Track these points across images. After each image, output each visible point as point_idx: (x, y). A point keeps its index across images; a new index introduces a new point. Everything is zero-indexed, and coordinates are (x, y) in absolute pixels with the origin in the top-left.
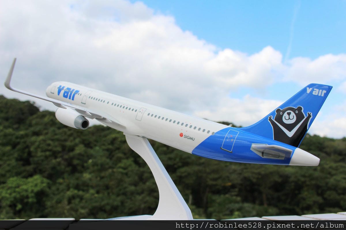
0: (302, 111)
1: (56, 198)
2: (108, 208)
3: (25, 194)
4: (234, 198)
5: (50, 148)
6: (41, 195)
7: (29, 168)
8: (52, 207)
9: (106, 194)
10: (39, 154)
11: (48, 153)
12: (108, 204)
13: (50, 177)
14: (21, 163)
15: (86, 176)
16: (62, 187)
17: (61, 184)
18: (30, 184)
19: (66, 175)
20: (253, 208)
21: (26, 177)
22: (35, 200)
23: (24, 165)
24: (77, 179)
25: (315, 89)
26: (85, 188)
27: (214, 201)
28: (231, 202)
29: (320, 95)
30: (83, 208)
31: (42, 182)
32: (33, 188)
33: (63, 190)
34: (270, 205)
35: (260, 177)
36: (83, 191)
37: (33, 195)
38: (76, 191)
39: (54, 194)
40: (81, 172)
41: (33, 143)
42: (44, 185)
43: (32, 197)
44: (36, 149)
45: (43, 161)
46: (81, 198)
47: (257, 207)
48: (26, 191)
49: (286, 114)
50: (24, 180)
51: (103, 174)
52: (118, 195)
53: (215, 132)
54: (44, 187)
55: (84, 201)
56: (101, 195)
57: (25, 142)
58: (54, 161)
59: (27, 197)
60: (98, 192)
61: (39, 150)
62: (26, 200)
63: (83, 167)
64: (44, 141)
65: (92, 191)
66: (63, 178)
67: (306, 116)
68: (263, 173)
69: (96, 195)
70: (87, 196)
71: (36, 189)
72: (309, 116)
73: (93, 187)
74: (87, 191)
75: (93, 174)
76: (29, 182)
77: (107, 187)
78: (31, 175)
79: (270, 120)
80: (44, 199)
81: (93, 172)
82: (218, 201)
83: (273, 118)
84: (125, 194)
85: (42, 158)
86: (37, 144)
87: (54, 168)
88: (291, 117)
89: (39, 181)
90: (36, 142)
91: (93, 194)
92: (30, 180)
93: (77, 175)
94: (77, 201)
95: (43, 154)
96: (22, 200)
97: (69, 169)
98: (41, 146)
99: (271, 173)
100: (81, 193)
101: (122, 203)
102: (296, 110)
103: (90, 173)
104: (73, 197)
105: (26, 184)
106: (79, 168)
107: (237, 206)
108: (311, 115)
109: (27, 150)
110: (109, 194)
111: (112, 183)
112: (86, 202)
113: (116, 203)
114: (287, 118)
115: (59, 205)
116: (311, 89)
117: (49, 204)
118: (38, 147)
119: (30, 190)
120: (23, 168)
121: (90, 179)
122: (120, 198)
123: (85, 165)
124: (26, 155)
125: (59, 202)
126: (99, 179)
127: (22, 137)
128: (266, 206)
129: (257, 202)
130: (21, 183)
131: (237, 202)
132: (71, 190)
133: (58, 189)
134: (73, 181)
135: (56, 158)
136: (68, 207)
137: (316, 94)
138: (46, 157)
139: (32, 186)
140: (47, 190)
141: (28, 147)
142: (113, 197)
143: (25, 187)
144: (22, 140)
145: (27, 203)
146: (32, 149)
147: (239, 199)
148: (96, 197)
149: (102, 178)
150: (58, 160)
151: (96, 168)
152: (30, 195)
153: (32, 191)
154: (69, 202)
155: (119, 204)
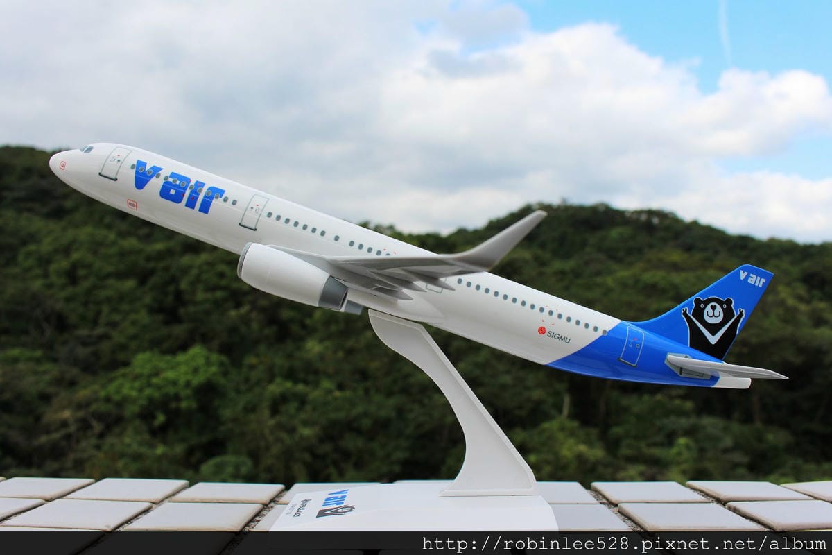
0: (732, 306)
1: (242, 401)
2: (366, 423)
3: (171, 390)
4: (677, 402)
5: (224, 282)
6: (208, 392)
7: (179, 330)
8: (235, 420)
9: (361, 392)
10: (200, 296)
11: (219, 294)
12: (365, 414)
13: (226, 349)
14: (160, 317)
15: (313, 347)
16: (254, 375)
17: (252, 367)
18: (183, 369)
19: (262, 348)
20: (726, 429)
21: (173, 352)
22: (194, 405)
23: (167, 323)
24: (290, 356)
25: (751, 275)
26: (311, 378)
27: (626, 410)
28: (668, 413)
29: (757, 284)
30: (306, 423)
31: (208, 363)
32: (190, 377)
33: (258, 383)
34: (769, 421)
35: (745, 350)
36: (306, 382)
37: (188, 392)
38: (289, 385)
39: (238, 392)
40: (301, 339)
41: (185, 271)
42: (214, 369)
43: (188, 398)
44: (194, 283)
45: (207, 313)
46: (302, 401)
47: (736, 427)
48: (174, 383)
49: (708, 308)
50: (168, 358)
51: (350, 343)
52: (390, 394)
53: (608, 330)
54: (214, 374)
55: (308, 408)
56: (348, 393)
57: (166, 269)
58: (233, 313)
59: (177, 398)
60: (341, 387)
61: (201, 287)
62: (173, 405)
63: (304, 326)
64: (210, 264)
65: (327, 384)
66: (257, 355)
67: (737, 313)
68: (754, 340)
69: (338, 394)
70: (315, 394)
71: (197, 380)
72: (741, 315)
73: (329, 376)
74: (316, 384)
75: (328, 343)
76: (178, 364)
77: (364, 375)
78: (184, 347)
79: (685, 314)
80: (217, 402)
81: (329, 337)
82: (637, 408)
83: (690, 312)
84: (405, 391)
85: (207, 306)
86: (194, 272)
87: (233, 330)
88: (716, 313)
89: (201, 361)
90: (190, 267)
91: (329, 392)
92: (181, 357)
93: (290, 346)
94: (292, 407)
95: (209, 295)
96: (166, 403)
97: (270, 331)
98: (204, 276)
99: (776, 342)
100: (300, 388)
101: (400, 411)
102: (724, 303)
103: (321, 341)
104: (284, 398)
105: (173, 368)
106: (295, 328)
107: (684, 422)
108: (744, 313)
109: (171, 288)
110: (367, 391)
111: (374, 365)
112: (314, 409)
113: (383, 413)
114: (711, 314)
115: (252, 417)
116: (746, 273)
117: (227, 413)
118: (197, 280)
119: (182, 381)
120: (164, 331)
121: (322, 357)
122: (392, 401)
123: (308, 321)
124: (170, 300)
125: (251, 409)
126: (341, 354)
127: (160, 256)
128: (758, 425)
129: (736, 415)
130: (162, 365)
131: (682, 413)
132: (278, 380)
133: (247, 380)
134: (279, 361)
135: (238, 305)
136: (272, 422)
137: (753, 283)
138: (218, 304)
139: (186, 373)
140: (222, 381)
141: (174, 280)
142: (377, 398)
143: (170, 375)
144: (162, 265)
145: (178, 412)
146: (184, 285)
147: (689, 405)
148: (336, 399)
149: (350, 352)
150: (244, 309)
151: (333, 328)
152: (185, 393)
153: (188, 384)
154: (275, 411)
155: (393, 414)
